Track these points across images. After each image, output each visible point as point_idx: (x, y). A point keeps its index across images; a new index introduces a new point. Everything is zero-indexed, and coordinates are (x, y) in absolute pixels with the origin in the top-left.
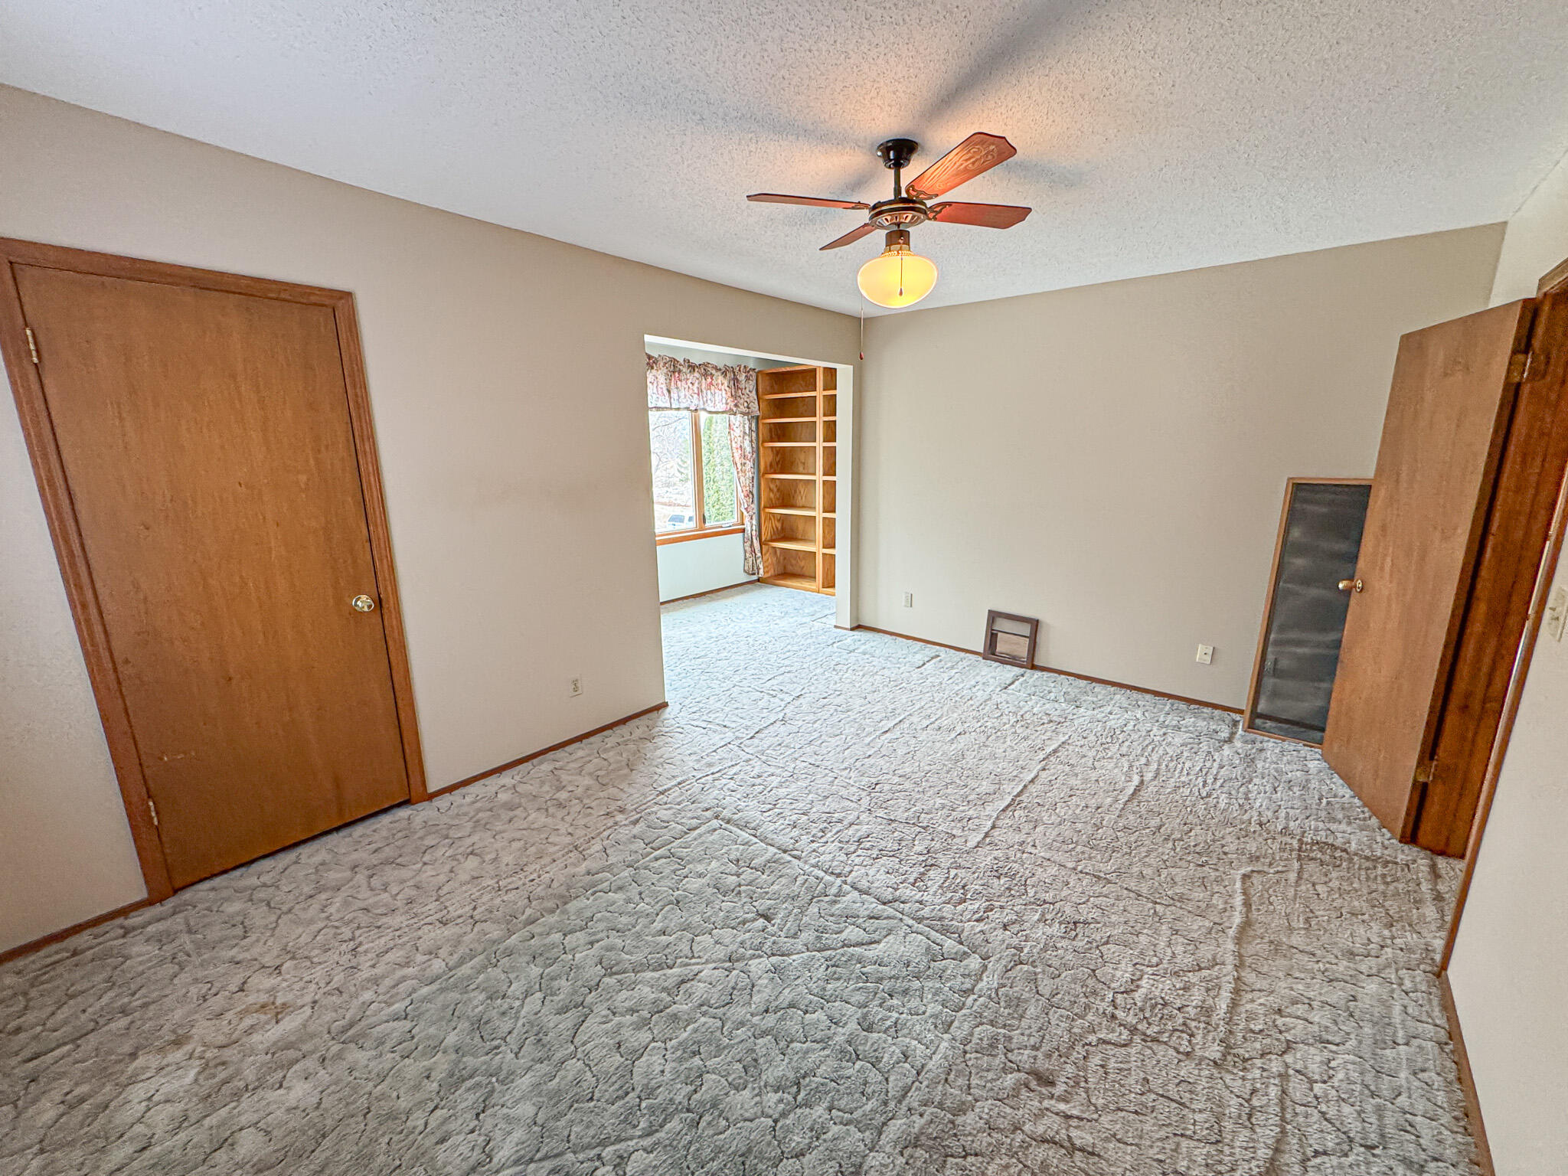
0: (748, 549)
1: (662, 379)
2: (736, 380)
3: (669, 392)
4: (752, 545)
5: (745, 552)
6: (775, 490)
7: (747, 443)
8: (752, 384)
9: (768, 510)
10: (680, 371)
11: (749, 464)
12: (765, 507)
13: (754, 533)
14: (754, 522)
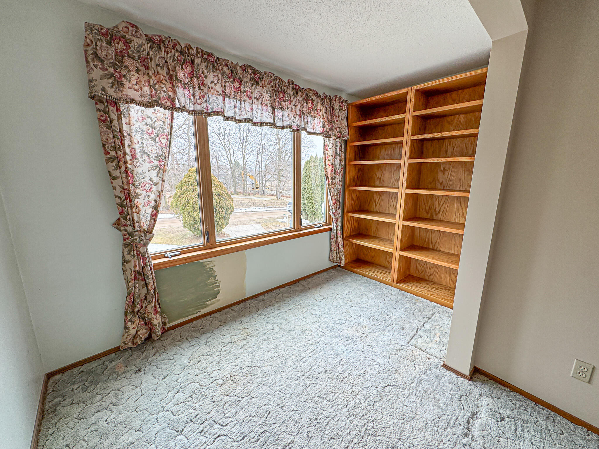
0: (333, 244)
1: (267, 96)
2: (332, 108)
3: (273, 108)
4: (337, 241)
5: (331, 246)
6: (355, 199)
7: (337, 161)
8: (344, 114)
9: (350, 214)
10: (284, 92)
11: (338, 178)
12: (348, 212)
13: (339, 232)
14: (340, 224)
